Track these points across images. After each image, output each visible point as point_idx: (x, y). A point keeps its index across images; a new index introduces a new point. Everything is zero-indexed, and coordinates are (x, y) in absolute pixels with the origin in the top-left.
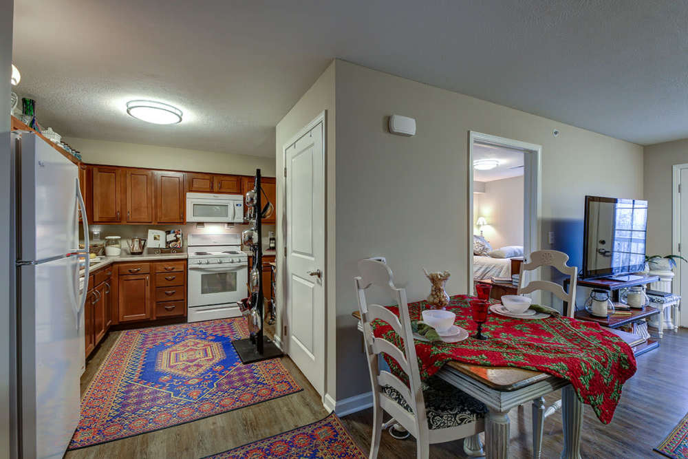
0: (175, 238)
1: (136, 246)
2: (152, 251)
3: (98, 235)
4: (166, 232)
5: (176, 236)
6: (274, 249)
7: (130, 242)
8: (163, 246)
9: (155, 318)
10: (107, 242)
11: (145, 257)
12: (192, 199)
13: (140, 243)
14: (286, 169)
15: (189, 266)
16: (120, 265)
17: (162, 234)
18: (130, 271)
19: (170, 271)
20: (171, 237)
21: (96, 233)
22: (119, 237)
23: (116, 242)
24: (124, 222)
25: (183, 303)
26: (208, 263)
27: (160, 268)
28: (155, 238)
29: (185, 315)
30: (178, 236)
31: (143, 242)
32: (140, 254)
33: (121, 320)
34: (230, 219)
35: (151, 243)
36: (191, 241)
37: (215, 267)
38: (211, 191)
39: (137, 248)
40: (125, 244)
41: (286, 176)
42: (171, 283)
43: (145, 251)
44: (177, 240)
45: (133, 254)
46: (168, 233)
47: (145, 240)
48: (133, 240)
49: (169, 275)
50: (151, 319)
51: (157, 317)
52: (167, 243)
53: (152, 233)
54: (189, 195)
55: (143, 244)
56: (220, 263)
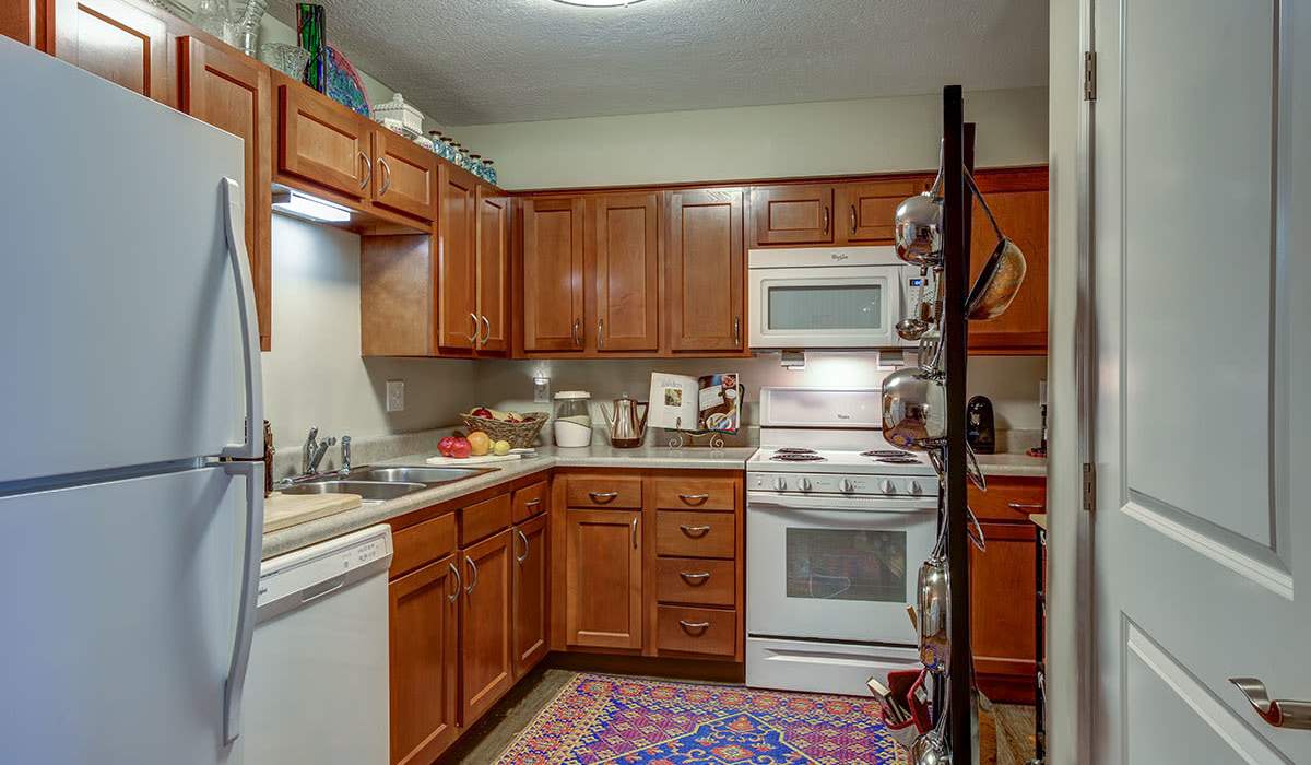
0: (720, 401)
1: (622, 420)
2: (665, 438)
3: (544, 386)
4: (700, 380)
5: (722, 394)
6: (1042, 450)
7: (610, 407)
8: (689, 424)
9: (654, 654)
10: (562, 409)
11: (650, 458)
12: (767, 268)
13: (633, 412)
14: (1091, 57)
15: (753, 496)
16: (571, 477)
17: (685, 385)
18: (592, 497)
19: (697, 509)
20: (711, 397)
21: (538, 383)
22: (587, 395)
23: (581, 408)
24: (591, 351)
25: (733, 615)
26: (807, 491)
27: (669, 493)
28: (669, 400)
29: (739, 660)
30: (731, 394)
31: (640, 410)
32: (634, 444)
33: (570, 642)
34: (887, 336)
35: (660, 416)
36: (769, 410)
37: (829, 505)
38: (827, 237)
39: (625, 430)
40: (600, 414)
41: (1091, 96)
42: (699, 547)
43: (650, 438)
44: (725, 407)
45: (618, 444)
46: (706, 382)
47: (647, 404)
48: (616, 402)
49: (693, 522)
50: (644, 654)
51: (660, 650)
52: (702, 415)
53: (661, 383)
54: (756, 257)
55: (640, 416)
56: (849, 493)
